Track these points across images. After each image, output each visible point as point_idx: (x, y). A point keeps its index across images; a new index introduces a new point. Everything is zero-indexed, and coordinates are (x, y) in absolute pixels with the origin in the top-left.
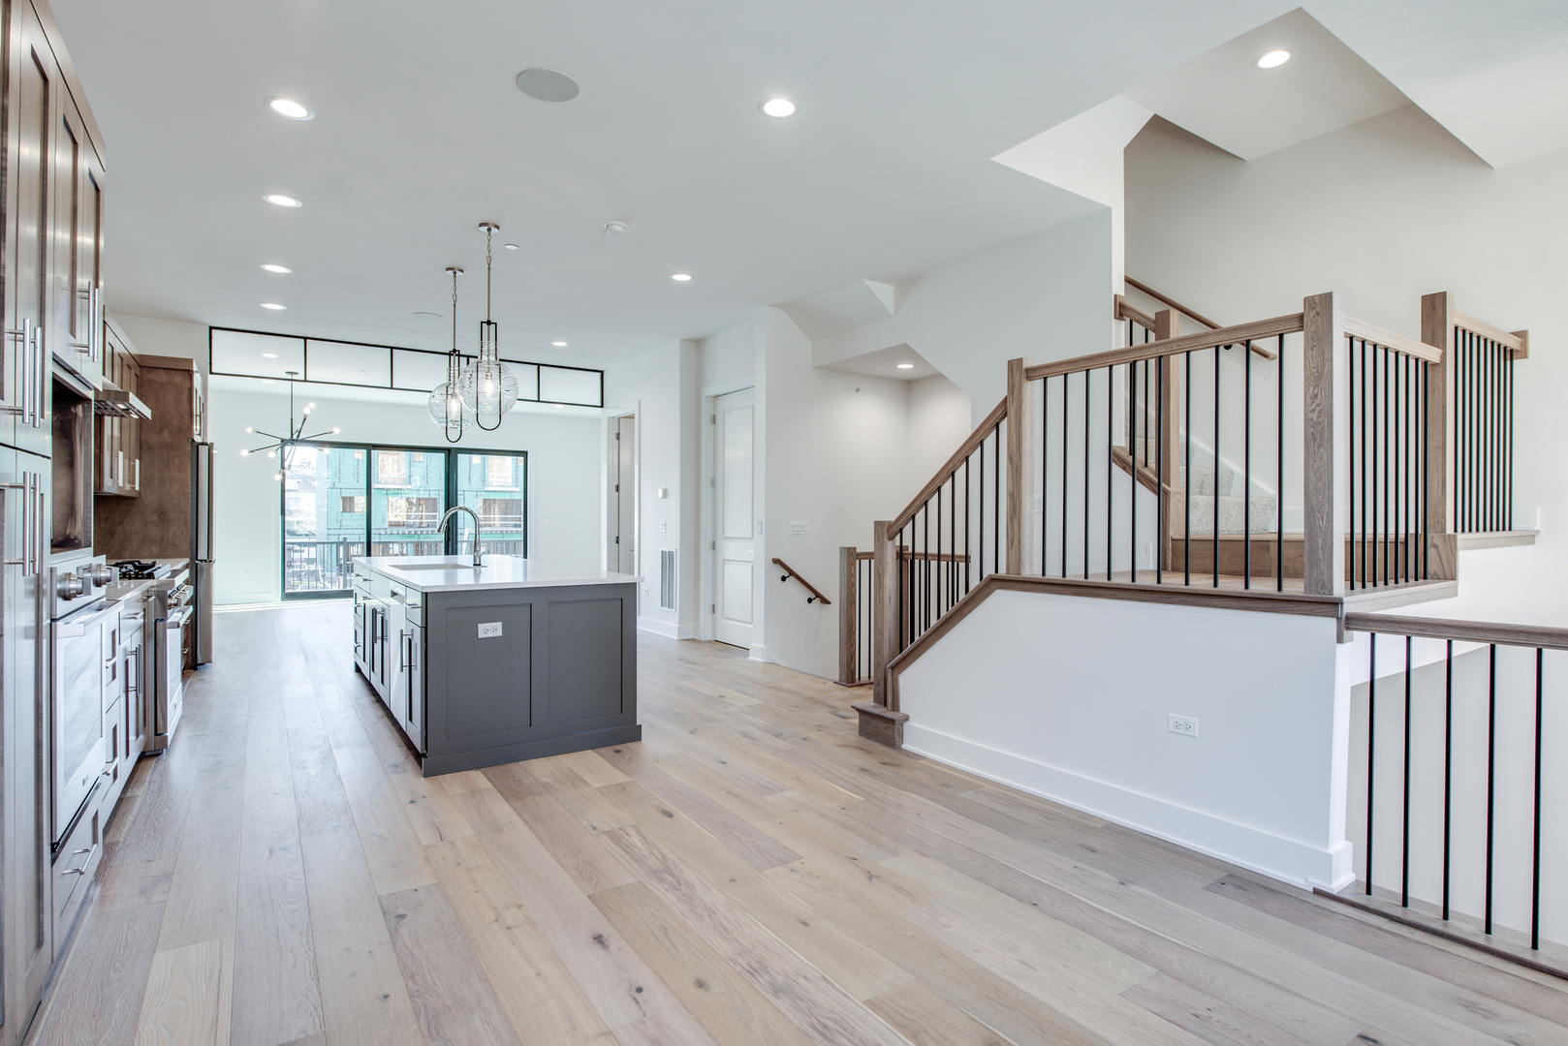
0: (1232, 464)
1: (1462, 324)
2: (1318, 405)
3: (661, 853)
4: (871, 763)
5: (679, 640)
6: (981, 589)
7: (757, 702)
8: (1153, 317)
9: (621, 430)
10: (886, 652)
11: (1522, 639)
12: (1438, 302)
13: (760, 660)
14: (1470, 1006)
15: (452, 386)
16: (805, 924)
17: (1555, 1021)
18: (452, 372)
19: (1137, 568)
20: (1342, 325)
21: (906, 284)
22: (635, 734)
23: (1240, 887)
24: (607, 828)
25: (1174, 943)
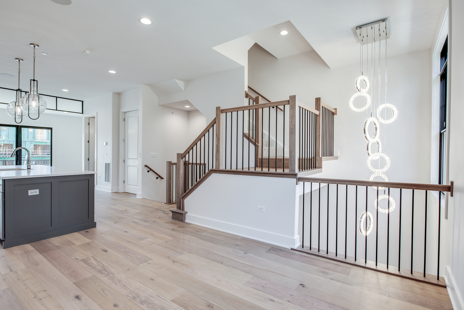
0: (273, 138)
1: (324, 106)
2: (292, 124)
3: (102, 264)
4: (175, 227)
5: (111, 193)
6: (208, 173)
7: (139, 211)
8: (255, 98)
9: (90, 122)
10: (180, 193)
11: (334, 182)
12: (319, 100)
13: (140, 198)
14: (323, 272)
15: (18, 102)
16: (152, 280)
17: (340, 273)
18: (18, 97)
19: (250, 167)
20: (298, 104)
21: (188, 82)
22: (94, 225)
23: (274, 250)
24: (81, 258)
25: (258, 268)
